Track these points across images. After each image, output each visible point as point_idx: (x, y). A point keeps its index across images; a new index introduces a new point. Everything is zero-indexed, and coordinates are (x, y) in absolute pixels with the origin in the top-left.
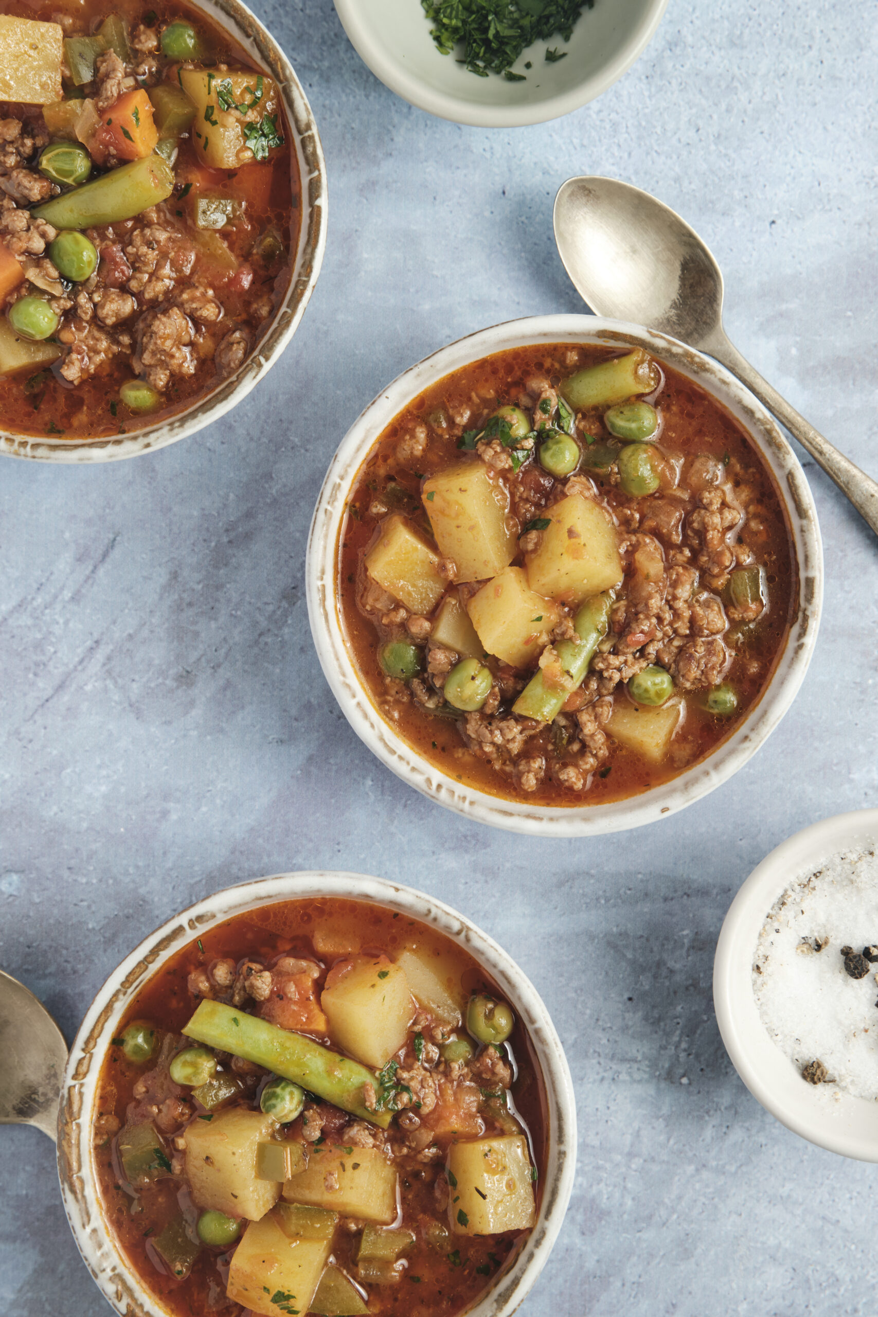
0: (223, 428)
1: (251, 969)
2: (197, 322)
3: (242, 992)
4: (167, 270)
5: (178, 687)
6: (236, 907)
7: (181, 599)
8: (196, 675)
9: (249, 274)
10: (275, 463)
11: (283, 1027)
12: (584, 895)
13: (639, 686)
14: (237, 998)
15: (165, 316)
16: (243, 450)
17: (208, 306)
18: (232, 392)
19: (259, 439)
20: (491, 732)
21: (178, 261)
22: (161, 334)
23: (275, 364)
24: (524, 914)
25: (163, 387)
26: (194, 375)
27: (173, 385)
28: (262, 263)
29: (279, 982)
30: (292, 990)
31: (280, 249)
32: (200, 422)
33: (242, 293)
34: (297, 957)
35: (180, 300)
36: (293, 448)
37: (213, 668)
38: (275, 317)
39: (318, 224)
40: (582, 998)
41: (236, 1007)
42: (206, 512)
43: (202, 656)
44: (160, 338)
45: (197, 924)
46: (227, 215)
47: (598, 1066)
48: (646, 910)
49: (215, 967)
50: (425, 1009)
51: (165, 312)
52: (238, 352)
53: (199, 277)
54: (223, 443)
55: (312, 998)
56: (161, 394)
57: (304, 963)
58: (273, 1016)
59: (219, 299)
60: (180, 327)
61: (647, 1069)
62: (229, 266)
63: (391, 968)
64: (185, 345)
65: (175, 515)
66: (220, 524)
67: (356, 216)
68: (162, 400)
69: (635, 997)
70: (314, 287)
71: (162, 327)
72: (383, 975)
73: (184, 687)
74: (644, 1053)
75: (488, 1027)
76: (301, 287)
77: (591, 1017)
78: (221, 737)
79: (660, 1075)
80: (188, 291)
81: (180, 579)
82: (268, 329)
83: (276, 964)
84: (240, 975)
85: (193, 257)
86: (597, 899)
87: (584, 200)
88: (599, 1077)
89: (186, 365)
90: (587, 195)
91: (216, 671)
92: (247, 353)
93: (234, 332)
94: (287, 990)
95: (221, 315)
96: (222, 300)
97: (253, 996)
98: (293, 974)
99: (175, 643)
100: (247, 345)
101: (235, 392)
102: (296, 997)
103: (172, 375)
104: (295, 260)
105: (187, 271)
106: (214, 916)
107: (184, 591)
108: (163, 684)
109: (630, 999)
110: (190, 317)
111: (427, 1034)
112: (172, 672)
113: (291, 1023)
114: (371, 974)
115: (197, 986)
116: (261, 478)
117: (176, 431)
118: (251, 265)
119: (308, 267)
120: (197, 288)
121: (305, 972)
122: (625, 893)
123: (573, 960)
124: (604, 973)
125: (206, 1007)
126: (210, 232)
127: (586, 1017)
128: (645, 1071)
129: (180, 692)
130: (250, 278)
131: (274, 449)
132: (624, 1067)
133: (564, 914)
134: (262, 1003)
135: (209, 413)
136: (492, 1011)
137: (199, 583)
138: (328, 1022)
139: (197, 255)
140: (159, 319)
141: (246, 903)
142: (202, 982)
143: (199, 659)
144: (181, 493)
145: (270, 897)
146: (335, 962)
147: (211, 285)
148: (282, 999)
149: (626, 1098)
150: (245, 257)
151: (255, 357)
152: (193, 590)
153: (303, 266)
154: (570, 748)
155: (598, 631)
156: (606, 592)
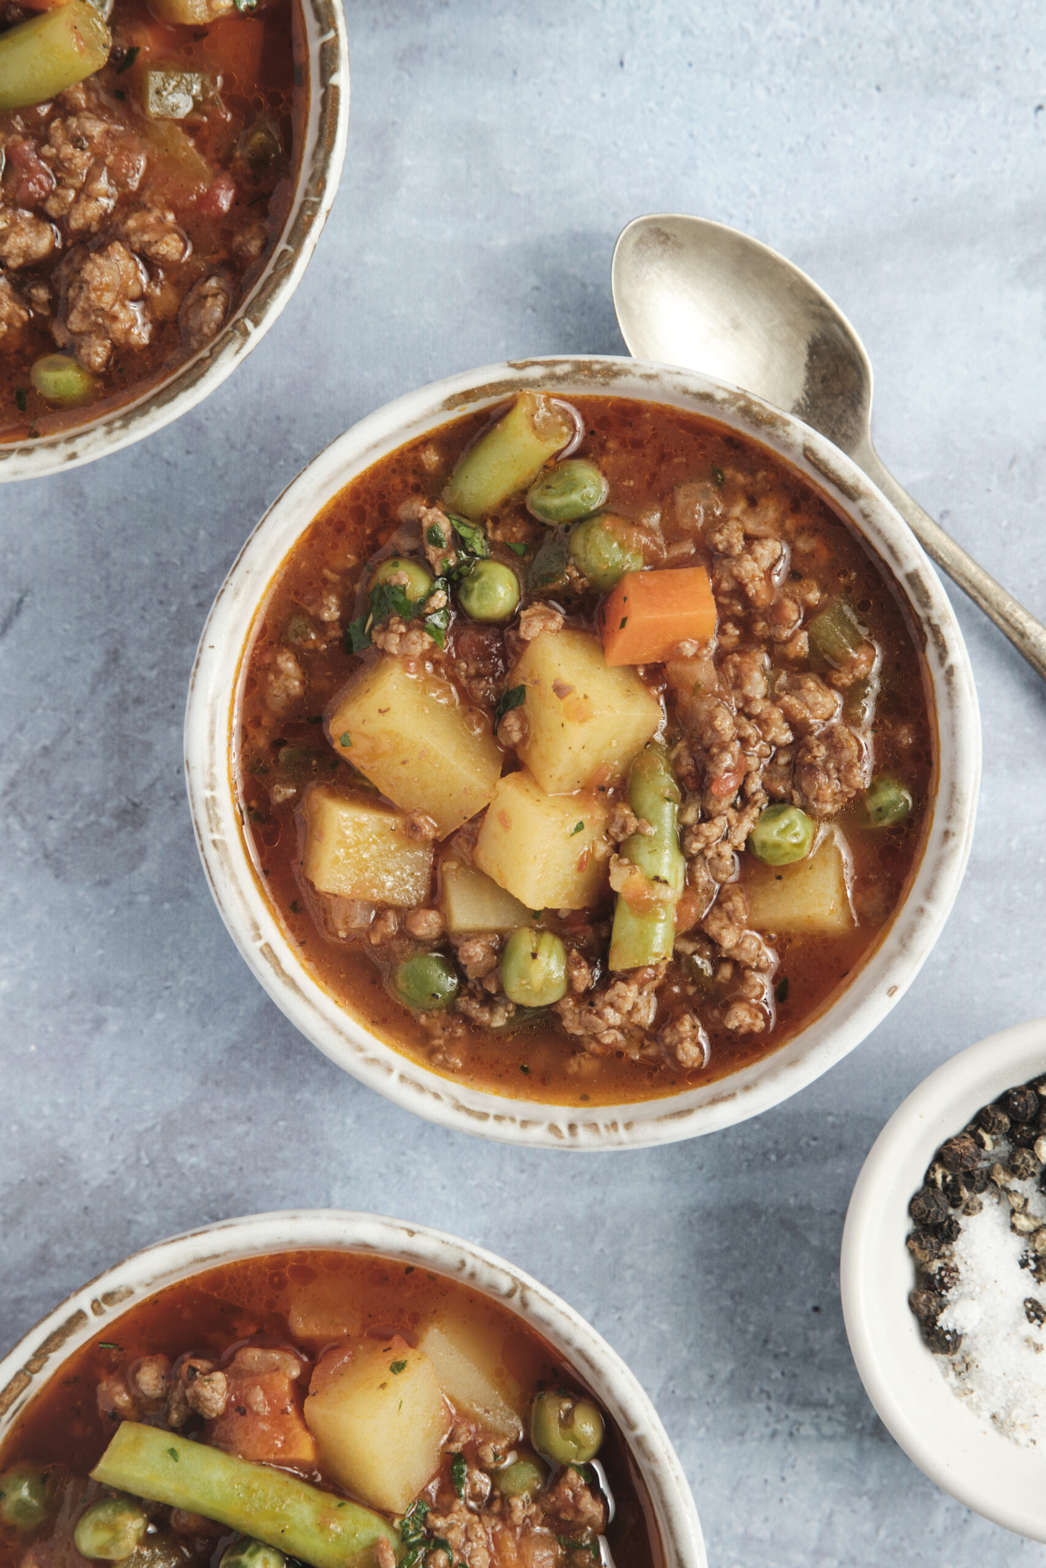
0: (188, 429)
1: (194, 1370)
2: (151, 263)
3: (182, 1407)
4: (103, 183)
5: (119, 829)
6: (164, 1275)
7: (124, 692)
8: (147, 810)
9: (229, 189)
10: (269, 483)
11: (247, 1458)
12: (745, 1148)
13: (765, 845)
14: (175, 1416)
15: (101, 255)
16: (220, 463)
17: (168, 238)
18: (202, 375)
19: (245, 446)
21: (120, 169)
22: (95, 283)
23: (269, 331)
24: (652, 1177)
25: (101, 366)
26: (148, 347)
27: (116, 362)
28: (249, 172)
29: (238, 1388)
30: (258, 1399)
31: (276, 151)
32: (153, 420)
33: (220, 219)
34: (265, 1346)
35: (123, 229)
36: (296, 461)
37: (174, 798)
38: (270, 257)
39: (335, 113)
40: (741, 1308)
41: (173, 1430)
42: (164, 559)
43: (158, 779)
44: (95, 289)
45: (105, 1307)
46: (194, 97)
47: (766, 1413)
48: (839, 1171)
49: (138, 1369)
50: (465, 1417)
51: (101, 249)
52: (215, 310)
53: (153, 194)
54: (188, 452)
55: (290, 1409)
56: (96, 375)
57: (275, 1356)
58: (231, 1442)
59: (183, 227)
60: (126, 272)
61: (843, 1419)
62: (198, 177)
63: (409, 1356)
64: (133, 300)
65: (115, 564)
66: (185, 577)
67: (392, 100)
68: (98, 385)
69: (823, 1307)
70: (328, 212)
71: (97, 273)
72: (398, 1367)
73: (130, 828)
74: (838, 1394)
75: (565, 1438)
76: (309, 213)
77: (756, 1337)
78: (186, 904)
79: (863, 1428)
80: (136, 215)
81: (122, 662)
82: (260, 276)
83: (232, 1358)
84: (177, 1379)
85: (143, 163)
86: (765, 1154)
87: (659, 249)
88: (769, 1430)
89: (135, 331)
90: (664, 242)
91: (178, 804)
92: (229, 311)
93: (208, 278)
94: (251, 1400)
95: (188, 253)
96: (189, 230)
97: (200, 1411)
98: (259, 1374)
99: (116, 760)
100: (227, 298)
101: (208, 374)
102: (266, 1410)
103: (115, 347)
104: (300, 168)
105: (134, 184)
106: (130, 1292)
107: (129, 681)
108: (97, 823)
109: (816, 1309)
110: (140, 256)
111: (471, 1455)
112: (111, 805)
113: (260, 1451)
114: (380, 1368)
115: (112, 1400)
116: (248, 506)
117: (116, 434)
118: (233, 175)
119: (319, 181)
120: (149, 210)
121: (277, 1369)
122: (808, 1144)
123: (728, 1249)
124: (775, 1269)
125: (126, 1434)
126: (167, 124)
127: (749, 1337)
128: (840, 1423)
129: (123, 836)
130: (231, 194)
131: (267, 461)
132: (807, 1416)
133: (714, 1177)
134: (213, 1422)
135: (167, 407)
136: (569, 1413)
137: (152, 668)
138: (317, 1445)
139: (148, 160)
140: (95, 263)
141: (180, 1269)
142: (119, 1394)
143: (152, 786)
144: (123, 530)
145: (216, 1256)
146: (322, 1353)
147: (171, 206)
148: (243, 1413)
149: (810, 1463)
150: (224, 162)
151: (238, 320)
152: (143, 679)
153: (311, 179)
154: (719, 977)
155: (668, 800)
156: (651, 742)
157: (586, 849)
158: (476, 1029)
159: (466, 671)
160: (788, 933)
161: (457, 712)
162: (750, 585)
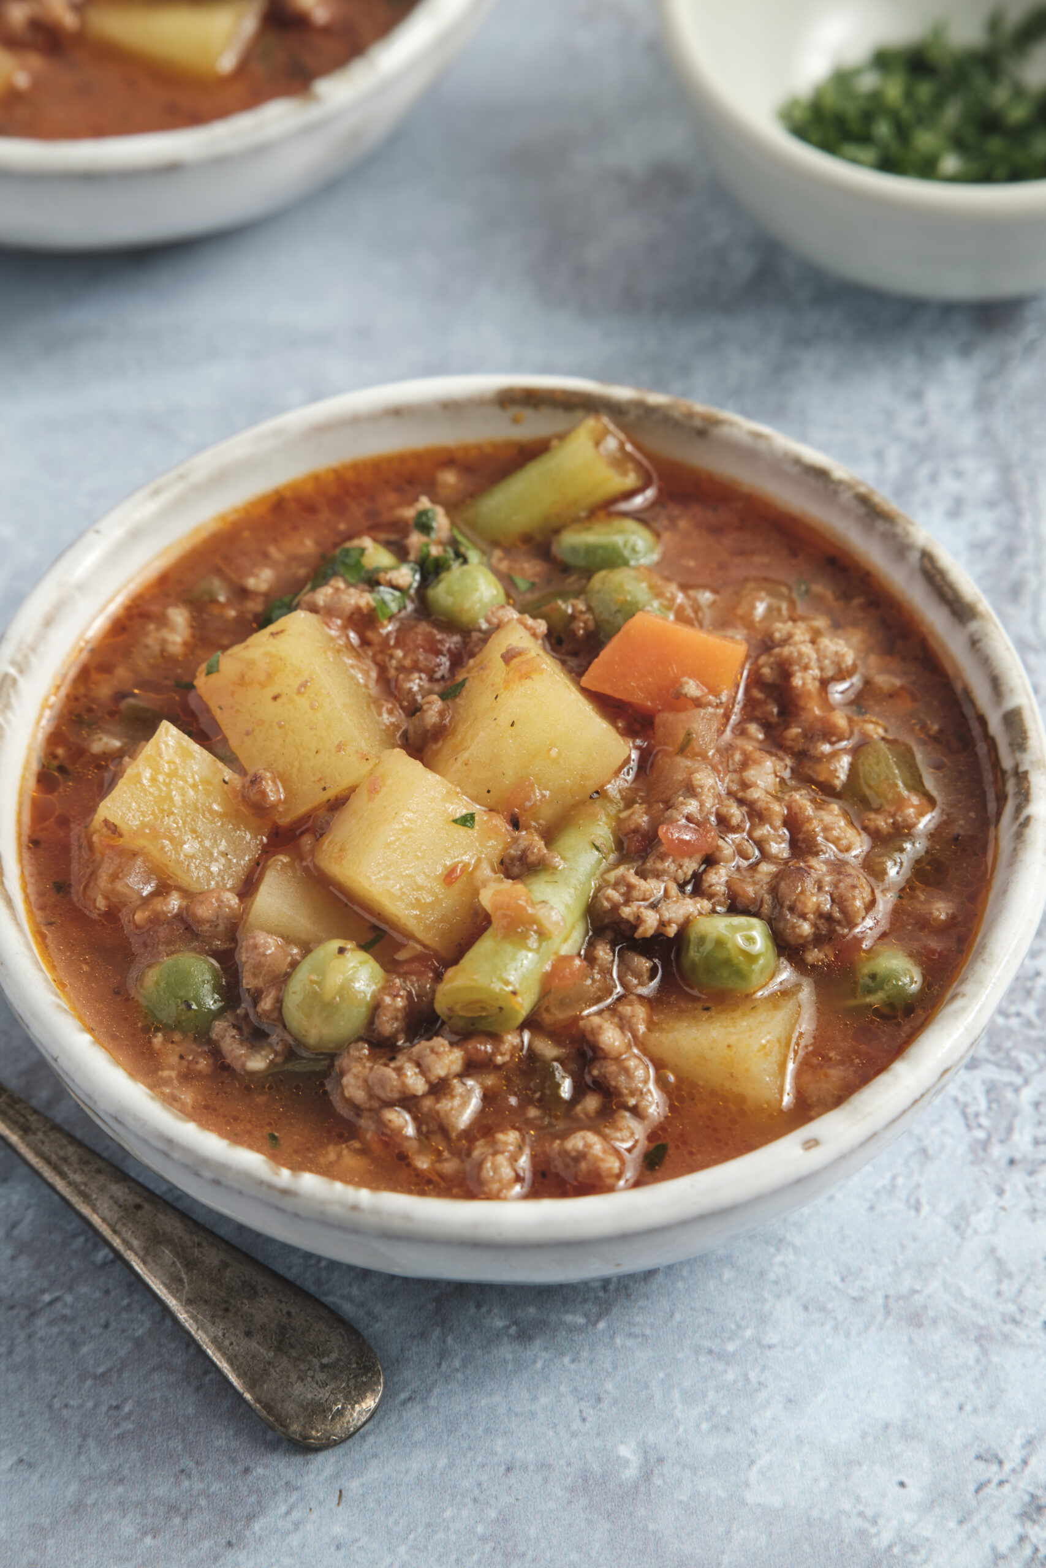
13: (702, 940)
20: (399, 1070)
154: (579, 1108)
155: (597, 848)
156: (600, 793)
157: (466, 858)
158: (222, 1068)
159: (399, 661)
160: (693, 1084)
161: (370, 696)
162: (799, 674)
